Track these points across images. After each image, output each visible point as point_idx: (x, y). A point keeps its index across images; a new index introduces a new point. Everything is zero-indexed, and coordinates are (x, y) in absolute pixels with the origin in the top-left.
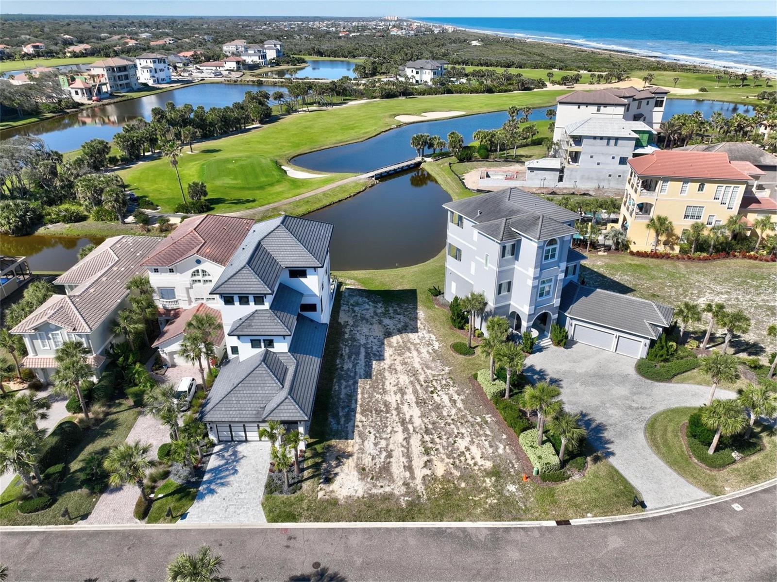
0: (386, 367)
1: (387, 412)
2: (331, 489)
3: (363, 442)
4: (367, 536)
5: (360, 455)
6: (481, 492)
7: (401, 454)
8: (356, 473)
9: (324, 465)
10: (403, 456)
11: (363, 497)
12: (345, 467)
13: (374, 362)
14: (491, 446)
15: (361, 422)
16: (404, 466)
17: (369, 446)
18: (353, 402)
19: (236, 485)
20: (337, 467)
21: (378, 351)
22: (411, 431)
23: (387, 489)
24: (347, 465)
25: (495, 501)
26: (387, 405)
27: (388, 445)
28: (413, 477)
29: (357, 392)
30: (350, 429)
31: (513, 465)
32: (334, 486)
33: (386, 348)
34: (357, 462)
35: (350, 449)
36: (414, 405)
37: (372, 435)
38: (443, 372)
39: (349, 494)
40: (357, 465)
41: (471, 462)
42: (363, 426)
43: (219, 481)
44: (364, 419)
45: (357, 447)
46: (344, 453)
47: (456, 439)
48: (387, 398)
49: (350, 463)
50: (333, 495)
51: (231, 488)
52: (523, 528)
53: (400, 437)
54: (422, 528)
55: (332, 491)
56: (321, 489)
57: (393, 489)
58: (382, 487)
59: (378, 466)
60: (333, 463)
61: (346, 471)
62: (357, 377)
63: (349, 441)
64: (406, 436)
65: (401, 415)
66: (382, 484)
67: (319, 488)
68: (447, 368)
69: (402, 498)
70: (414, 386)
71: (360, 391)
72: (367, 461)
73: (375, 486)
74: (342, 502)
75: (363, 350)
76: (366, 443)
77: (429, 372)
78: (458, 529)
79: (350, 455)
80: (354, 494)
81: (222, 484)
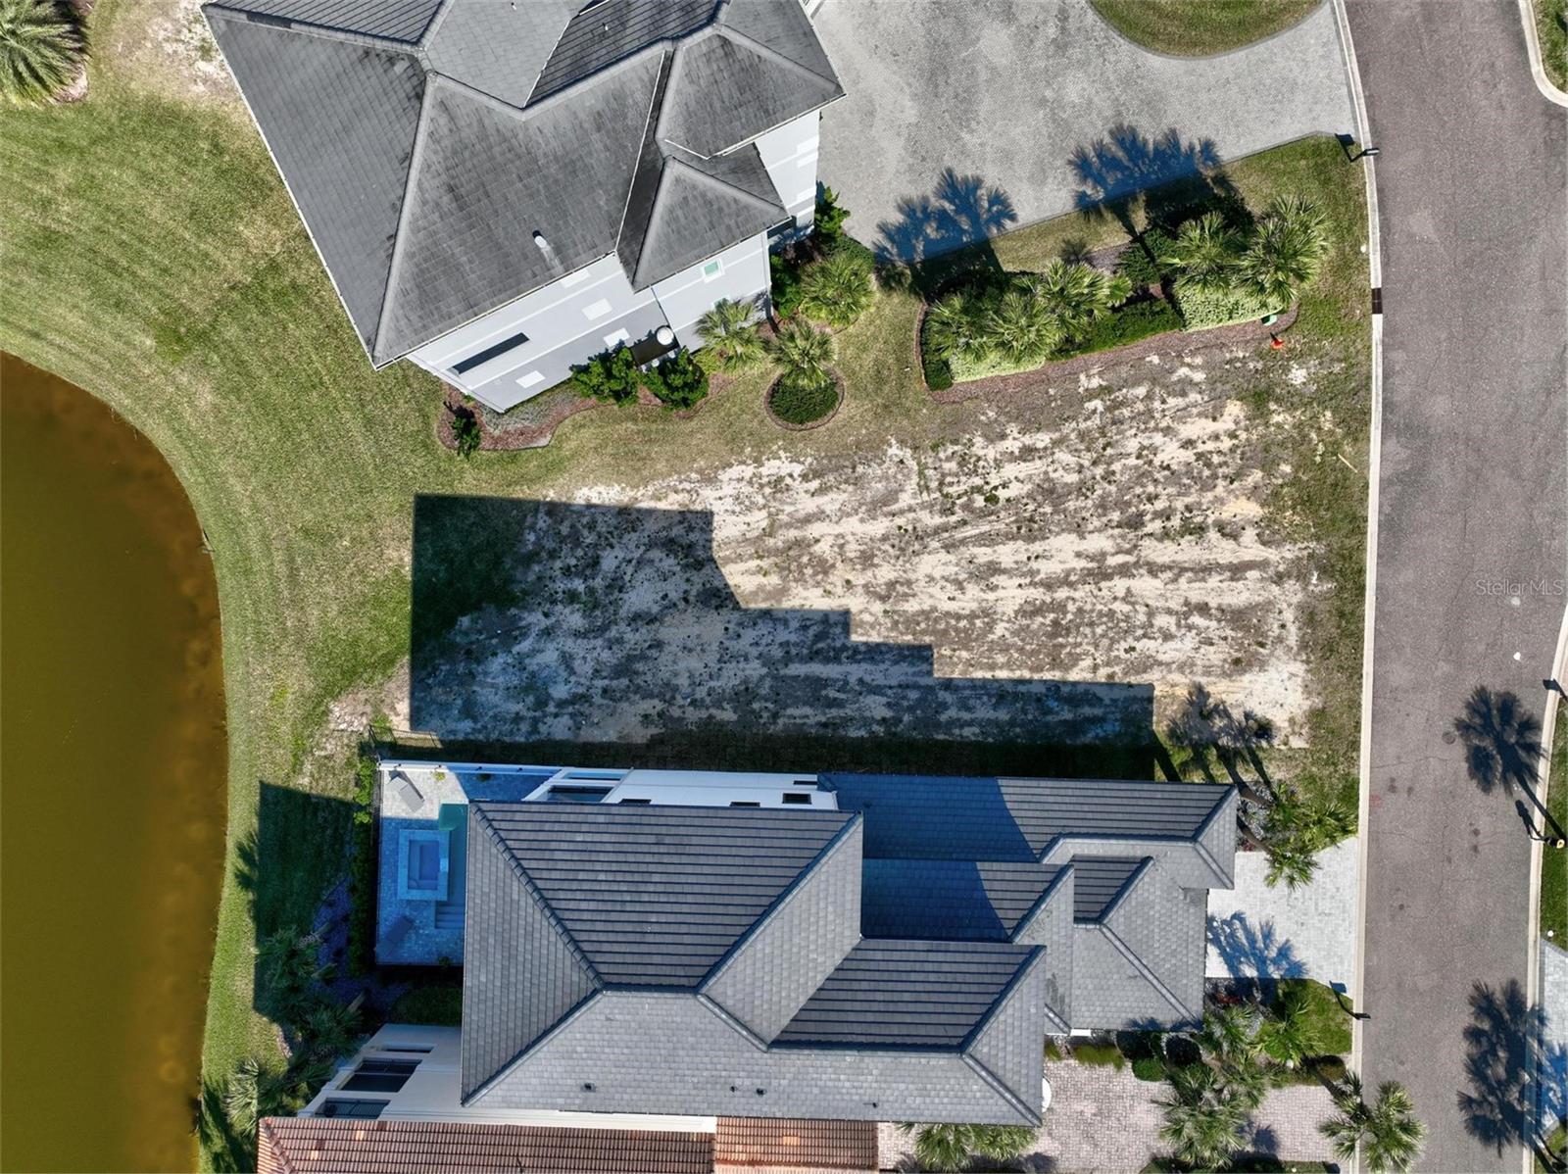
0: (878, 607)
1: (1060, 607)
2: (1286, 724)
3: (1160, 664)
4: (1393, 654)
5: (1199, 669)
6: (1305, 437)
7: (1197, 585)
8: (1247, 678)
9: (1224, 741)
10: (1204, 580)
11: (1308, 662)
12: (1229, 699)
13: (855, 638)
14: (1184, 394)
15: (1095, 668)
16: (1232, 579)
17: (1169, 652)
18: (1022, 688)
19: (1270, 910)
20: (1228, 716)
21: (805, 628)
22: (1131, 559)
23: (1289, 616)
24: (1224, 697)
25: (1328, 414)
26: (1031, 610)
27: (1169, 612)
28: (1263, 565)
29: (985, 680)
30: (1117, 694)
31: (1237, 359)
32: (1279, 719)
33: (786, 604)
34: (1218, 676)
35: (1182, 692)
36: (1037, 547)
37: (1139, 646)
38: (913, 464)
39: (1300, 690)
40: (1225, 675)
41: (1226, 444)
42: (1108, 664)
43: (1260, 944)
44: (1087, 662)
45: (1176, 677)
46: (1191, 703)
47: (1157, 462)
48: (1009, 608)
49: (1220, 690)
50: (1300, 719)
51: (1277, 919)
52: (1386, 377)
53: (1146, 586)
54: (1379, 556)
55: (1292, 721)
56: (1285, 744)
57: (1289, 605)
58: (1283, 626)
59: (1229, 633)
60: (1219, 723)
61: (1240, 697)
62: (924, 681)
63: (1157, 693)
64: (1143, 571)
65: (1073, 578)
66: (1275, 626)
67: (1283, 747)
68: (894, 451)
69: (1311, 588)
70: (963, 542)
71: (979, 674)
72: (1215, 655)
73: (1280, 640)
74: (1318, 702)
75: (796, 669)
76: (1161, 657)
77: (905, 499)
78: (1382, 491)
79: (1200, 692)
80: (1299, 680)
81: (1268, 935)
